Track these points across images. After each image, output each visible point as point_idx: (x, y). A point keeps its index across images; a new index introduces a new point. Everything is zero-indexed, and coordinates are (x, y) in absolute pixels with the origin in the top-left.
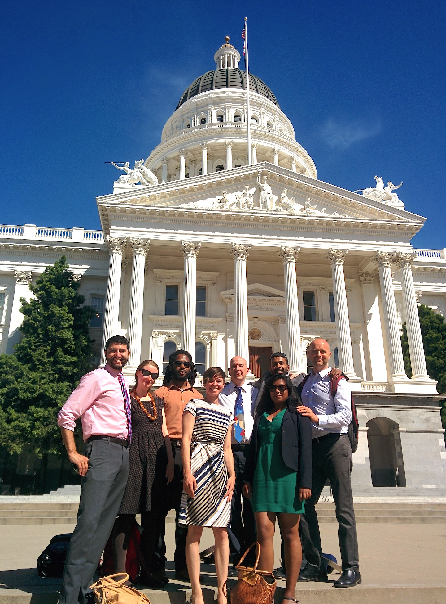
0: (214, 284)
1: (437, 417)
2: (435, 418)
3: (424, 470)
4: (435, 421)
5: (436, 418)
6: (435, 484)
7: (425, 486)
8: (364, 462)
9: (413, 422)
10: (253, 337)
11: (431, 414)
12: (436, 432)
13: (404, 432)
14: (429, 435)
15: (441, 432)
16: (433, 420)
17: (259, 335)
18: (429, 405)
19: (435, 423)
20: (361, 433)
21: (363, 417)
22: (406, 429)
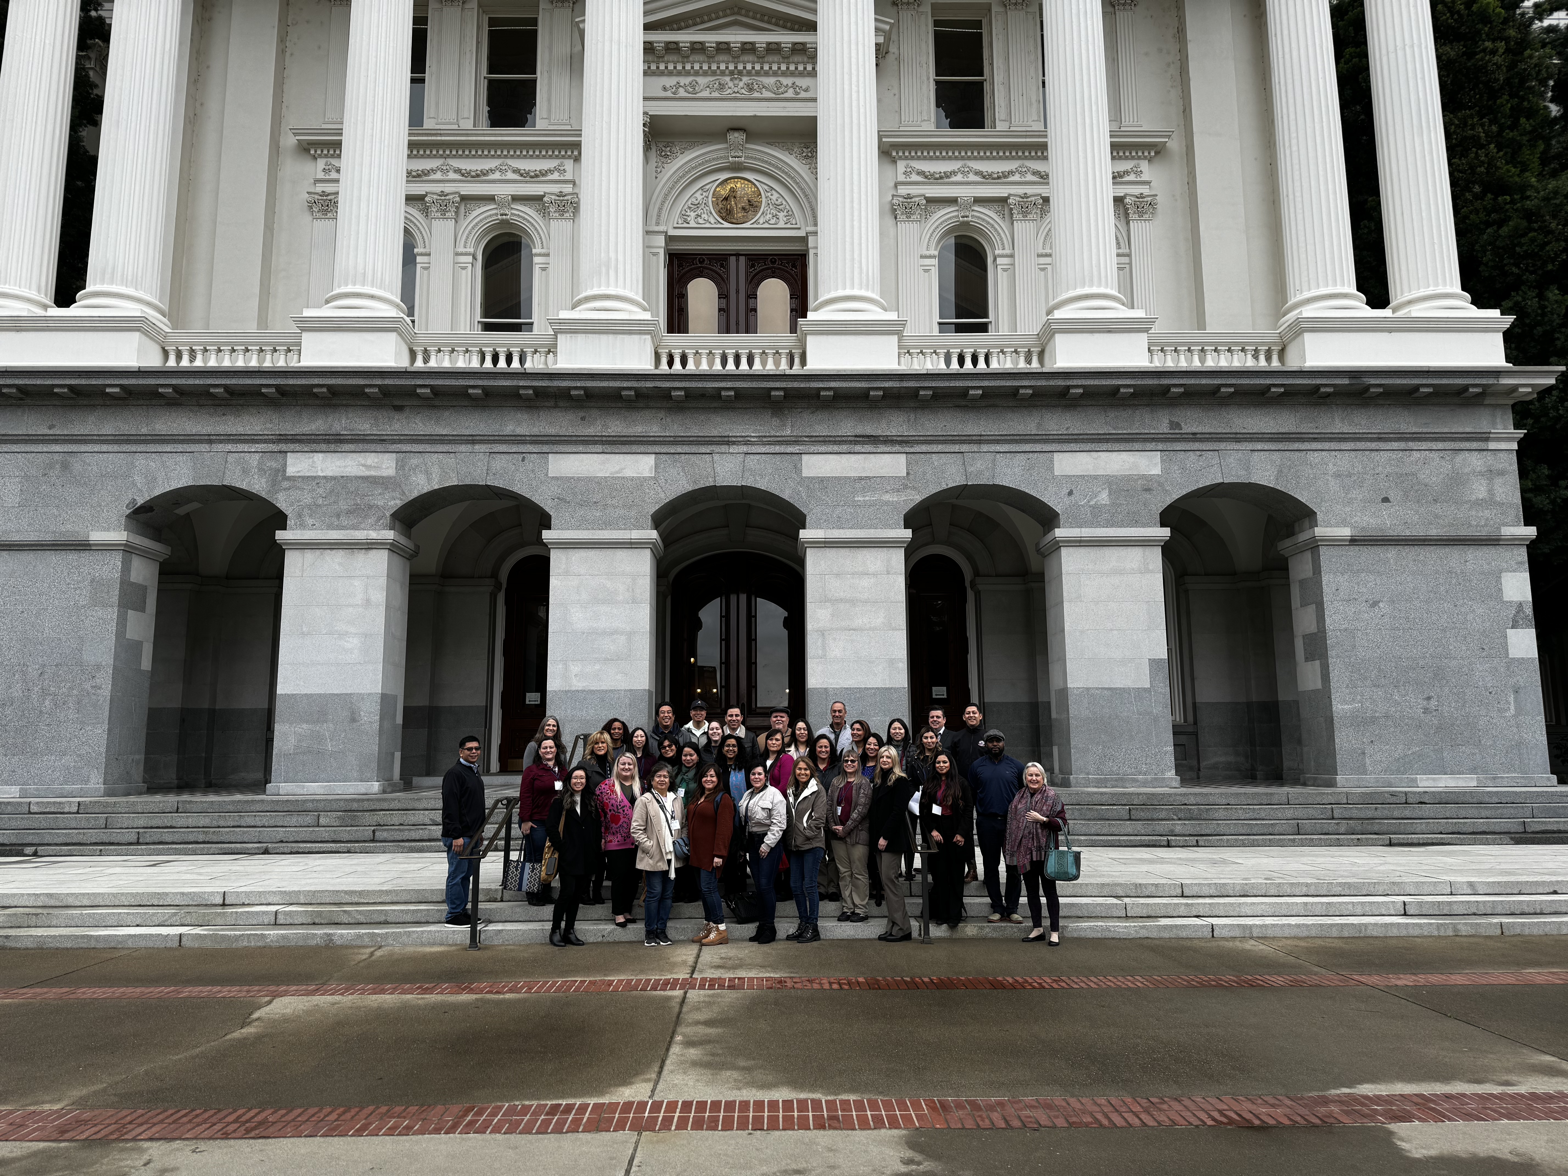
1: (1502, 473)
2: (1491, 480)
3: (1426, 711)
4: (1491, 491)
5: (1498, 481)
6: (1473, 770)
8: (1145, 682)
9: (1386, 500)
10: (727, 214)
11: (1475, 461)
12: (1493, 541)
13: (1334, 543)
14: (1454, 557)
15: (1513, 542)
16: (1479, 490)
17: (752, 206)
18: (1464, 423)
19: (1490, 502)
20: (1135, 555)
21: (1148, 485)
22: (1346, 532)
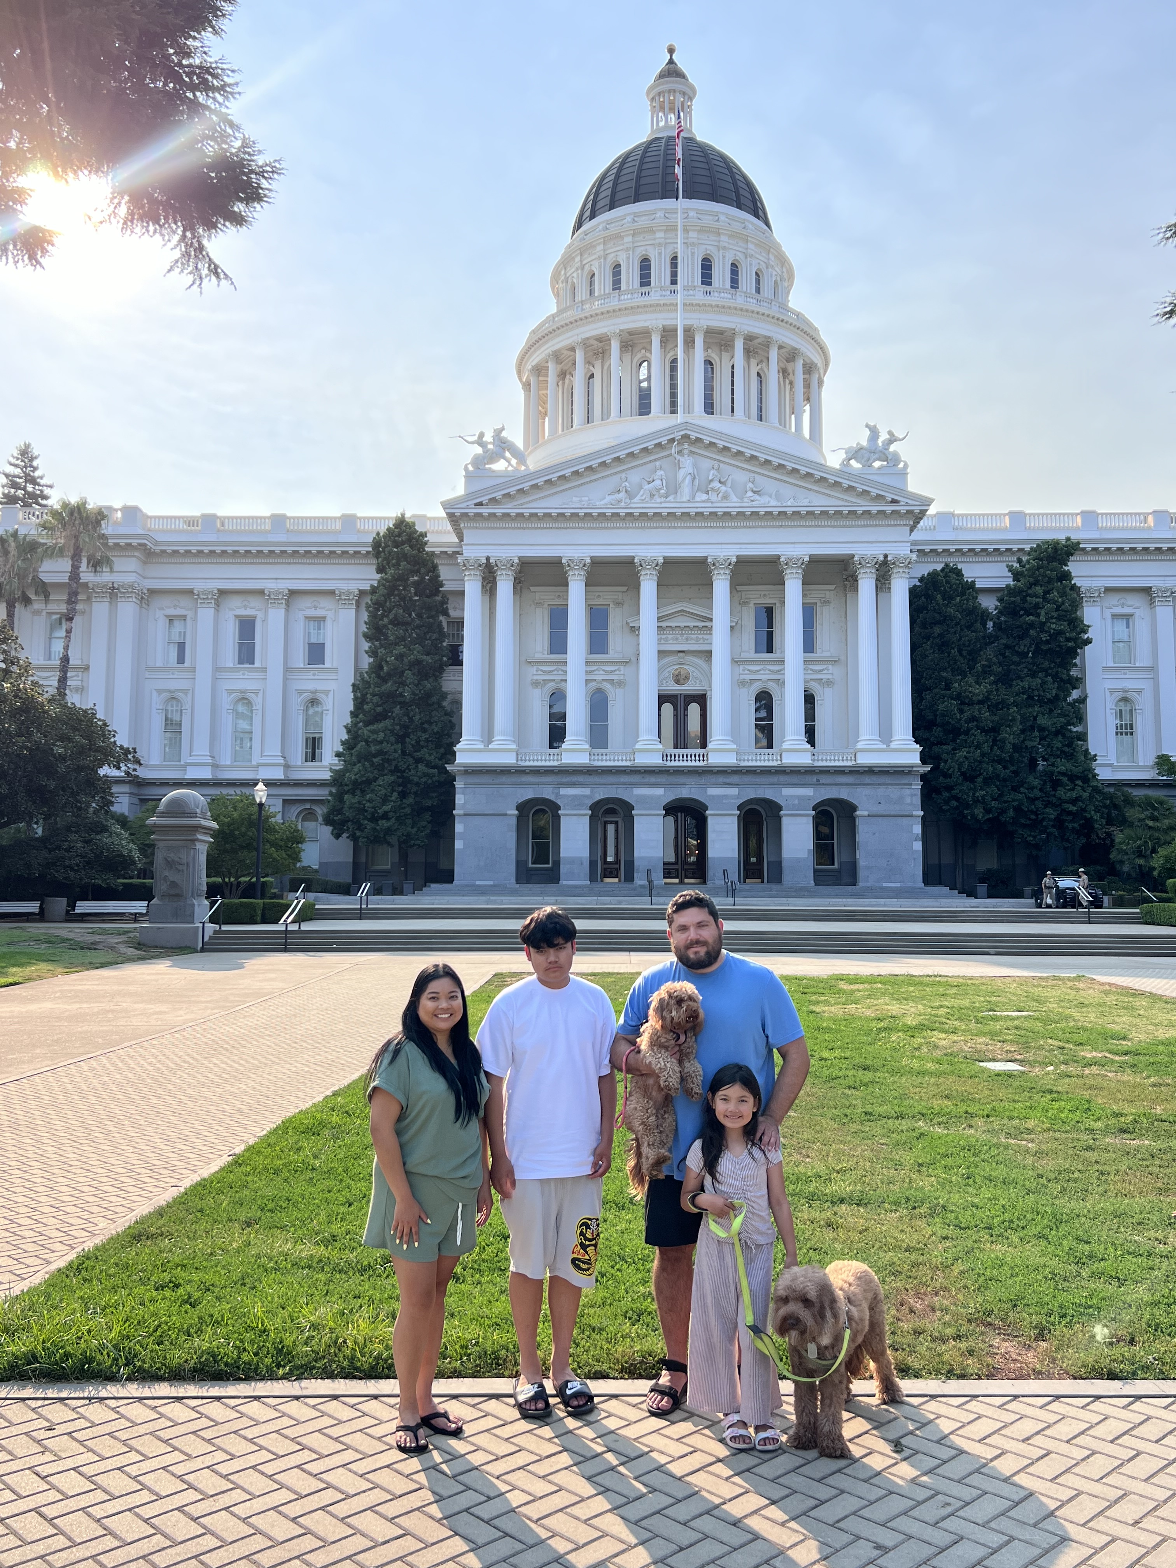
0: (619, 604)
1: (915, 795)
2: (912, 797)
3: (887, 864)
4: (912, 801)
5: (914, 798)
6: (899, 882)
7: (885, 885)
8: (807, 856)
9: (880, 803)
10: (677, 682)
11: (907, 792)
12: (911, 816)
13: (863, 816)
14: (899, 820)
15: (917, 816)
16: (908, 800)
17: (687, 678)
18: (905, 780)
19: (911, 804)
20: (804, 819)
21: (809, 798)
22: (866, 813)
